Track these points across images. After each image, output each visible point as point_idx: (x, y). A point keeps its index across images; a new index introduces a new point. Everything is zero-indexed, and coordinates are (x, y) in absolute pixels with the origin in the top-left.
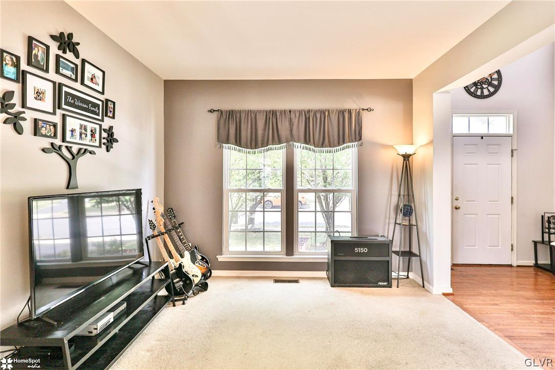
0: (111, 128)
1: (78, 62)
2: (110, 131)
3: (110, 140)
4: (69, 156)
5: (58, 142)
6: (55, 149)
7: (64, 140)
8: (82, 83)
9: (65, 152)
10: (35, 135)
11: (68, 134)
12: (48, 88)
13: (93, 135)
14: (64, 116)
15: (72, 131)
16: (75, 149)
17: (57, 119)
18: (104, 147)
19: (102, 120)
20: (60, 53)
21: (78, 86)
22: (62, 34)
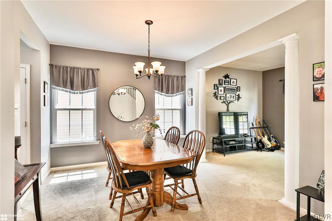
0: (239, 94)
1: (229, 80)
2: (239, 95)
3: (239, 97)
4: (227, 103)
5: (225, 100)
6: (224, 102)
7: (226, 100)
8: (230, 85)
9: (226, 103)
10: (220, 99)
11: (227, 98)
12: (222, 89)
13: (233, 97)
14: (226, 94)
15: (228, 97)
16: (228, 102)
17: (224, 95)
18: (237, 100)
19: (236, 93)
20: (225, 80)
21: (229, 86)
22: (225, 75)
